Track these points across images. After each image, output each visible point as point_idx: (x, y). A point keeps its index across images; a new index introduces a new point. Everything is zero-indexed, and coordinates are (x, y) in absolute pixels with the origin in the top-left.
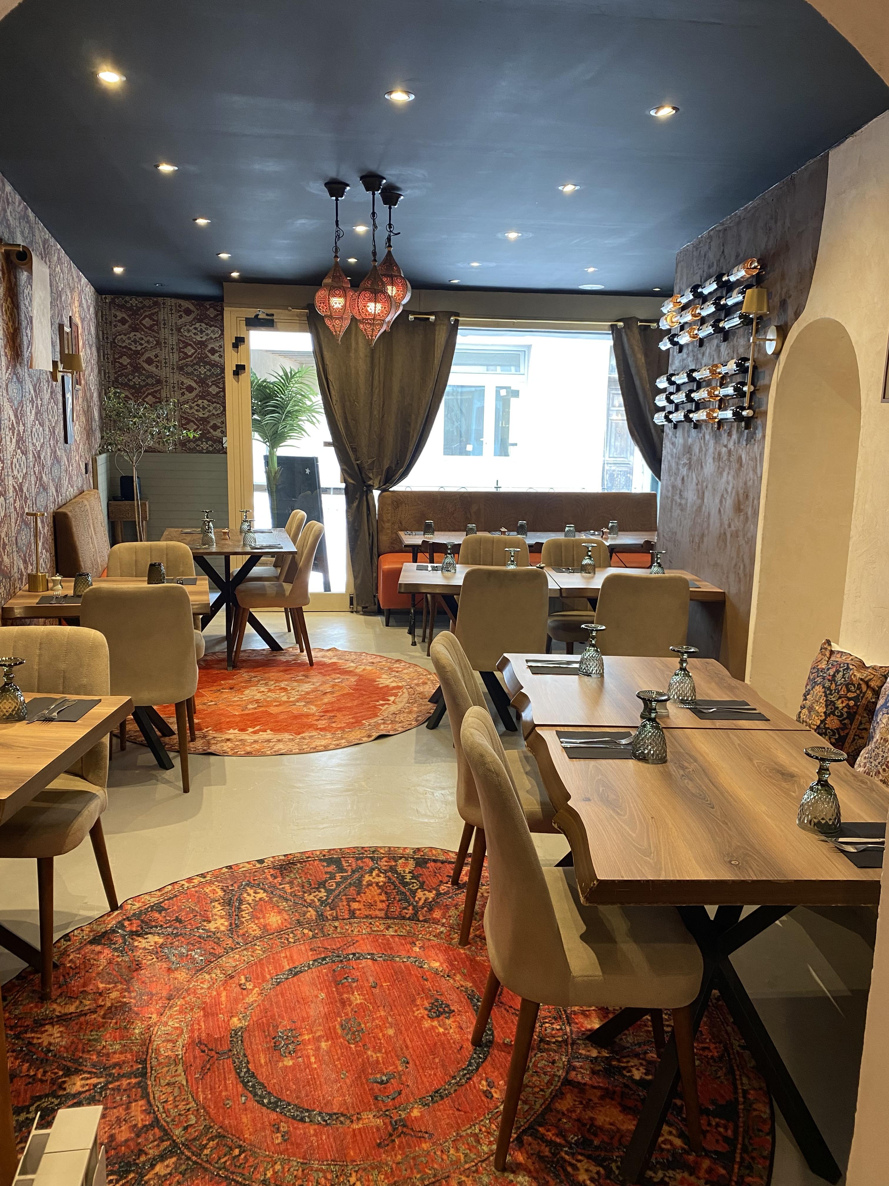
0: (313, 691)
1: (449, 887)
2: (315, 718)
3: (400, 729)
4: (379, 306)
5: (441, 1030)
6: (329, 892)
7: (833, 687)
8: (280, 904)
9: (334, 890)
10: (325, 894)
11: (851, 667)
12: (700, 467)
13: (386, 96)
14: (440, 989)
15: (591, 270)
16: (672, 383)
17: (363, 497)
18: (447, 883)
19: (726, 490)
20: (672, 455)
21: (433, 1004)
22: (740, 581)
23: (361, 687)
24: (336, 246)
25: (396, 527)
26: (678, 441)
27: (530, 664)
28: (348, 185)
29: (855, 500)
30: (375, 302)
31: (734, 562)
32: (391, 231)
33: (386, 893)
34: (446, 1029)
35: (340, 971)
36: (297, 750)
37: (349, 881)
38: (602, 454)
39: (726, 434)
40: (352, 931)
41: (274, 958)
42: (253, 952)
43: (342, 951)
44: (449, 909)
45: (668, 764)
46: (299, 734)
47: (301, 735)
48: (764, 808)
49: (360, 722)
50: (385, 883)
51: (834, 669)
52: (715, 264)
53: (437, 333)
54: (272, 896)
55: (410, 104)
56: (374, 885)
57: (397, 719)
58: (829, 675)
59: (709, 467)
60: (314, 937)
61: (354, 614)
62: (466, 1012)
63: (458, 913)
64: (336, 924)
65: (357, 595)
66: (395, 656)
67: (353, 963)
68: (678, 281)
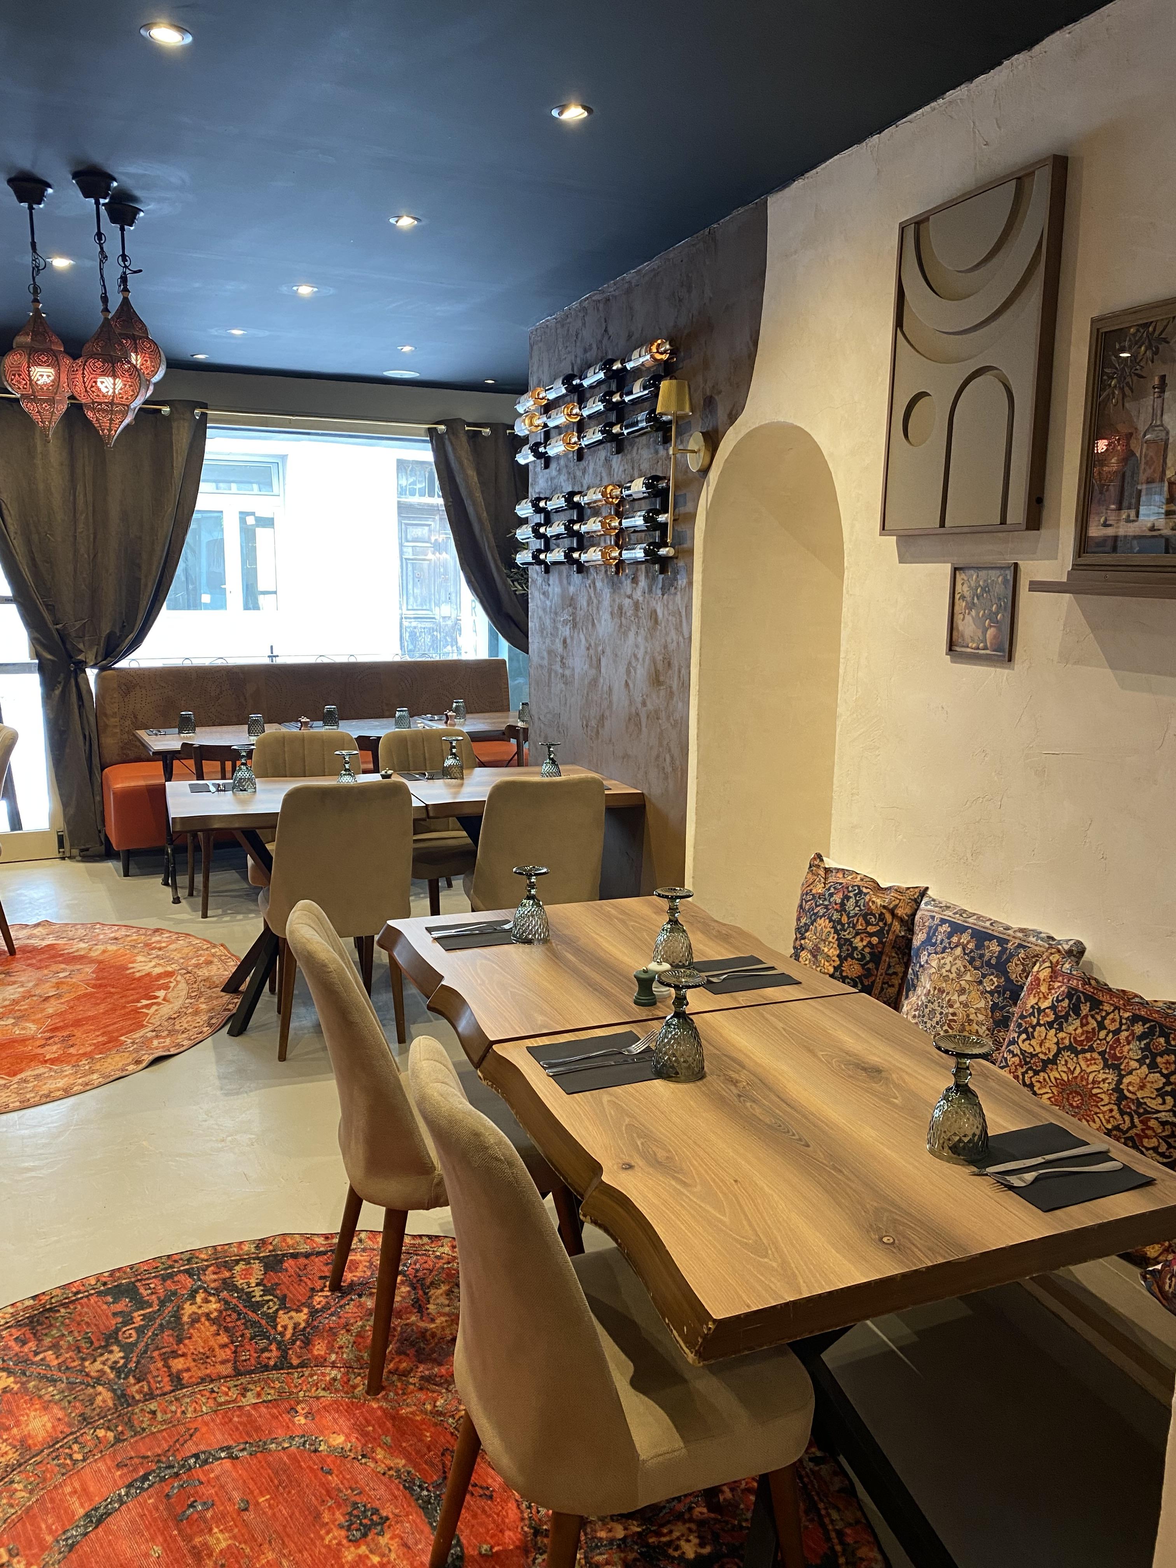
0: (24, 998)
1: (327, 1297)
2: (38, 1043)
3: (186, 1043)
4: (119, 383)
5: (376, 1559)
6: (127, 1349)
7: (845, 919)
8: (43, 1392)
9: (134, 1344)
10: (121, 1354)
11: (865, 890)
12: (590, 626)
13: (142, 32)
14: (356, 1482)
15: (407, 349)
16: (538, 510)
17: (69, 680)
18: (322, 1290)
19: (635, 656)
20: (544, 610)
21: (350, 1514)
22: (666, 778)
23: (105, 981)
24: (35, 283)
25: (128, 722)
26: (554, 590)
27: (436, 934)
28: (50, 186)
29: (842, 667)
30: (115, 376)
31: (654, 753)
32: (126, 267)
33: (227, 1330)
34: (383, 1555)
35: (179, 1494)
36: (18, 1104)
37: (158, 1321)
38: (398, 606)
39: (629, 581)
40: (183, 1412)
41: (52, 1500)
42: (11, 1496)
43: (173, 1455)
44: (335, 1334)
45: (708, 1078)
46: (15, 1075)
47: (19, 1077)
48: (873, 1133)
49: (116, 1039)
50: (220, 1312)
51: (841, 895)
52: (594, 346)
53: (174, 431)
54: (24, 1379)
55: (186, 49)
56: (203, 1319)
57: (177, 1027)
58: (836, 904)
59: (605, 625)
60: (118, 1440)
61: (67, 862)
62: (407, 1515)
63: (352, 1339)
64: (153, 1406)
65: (70, 832)
66: (153, 923)
67: (199, 1473)
68: (535, 369)
